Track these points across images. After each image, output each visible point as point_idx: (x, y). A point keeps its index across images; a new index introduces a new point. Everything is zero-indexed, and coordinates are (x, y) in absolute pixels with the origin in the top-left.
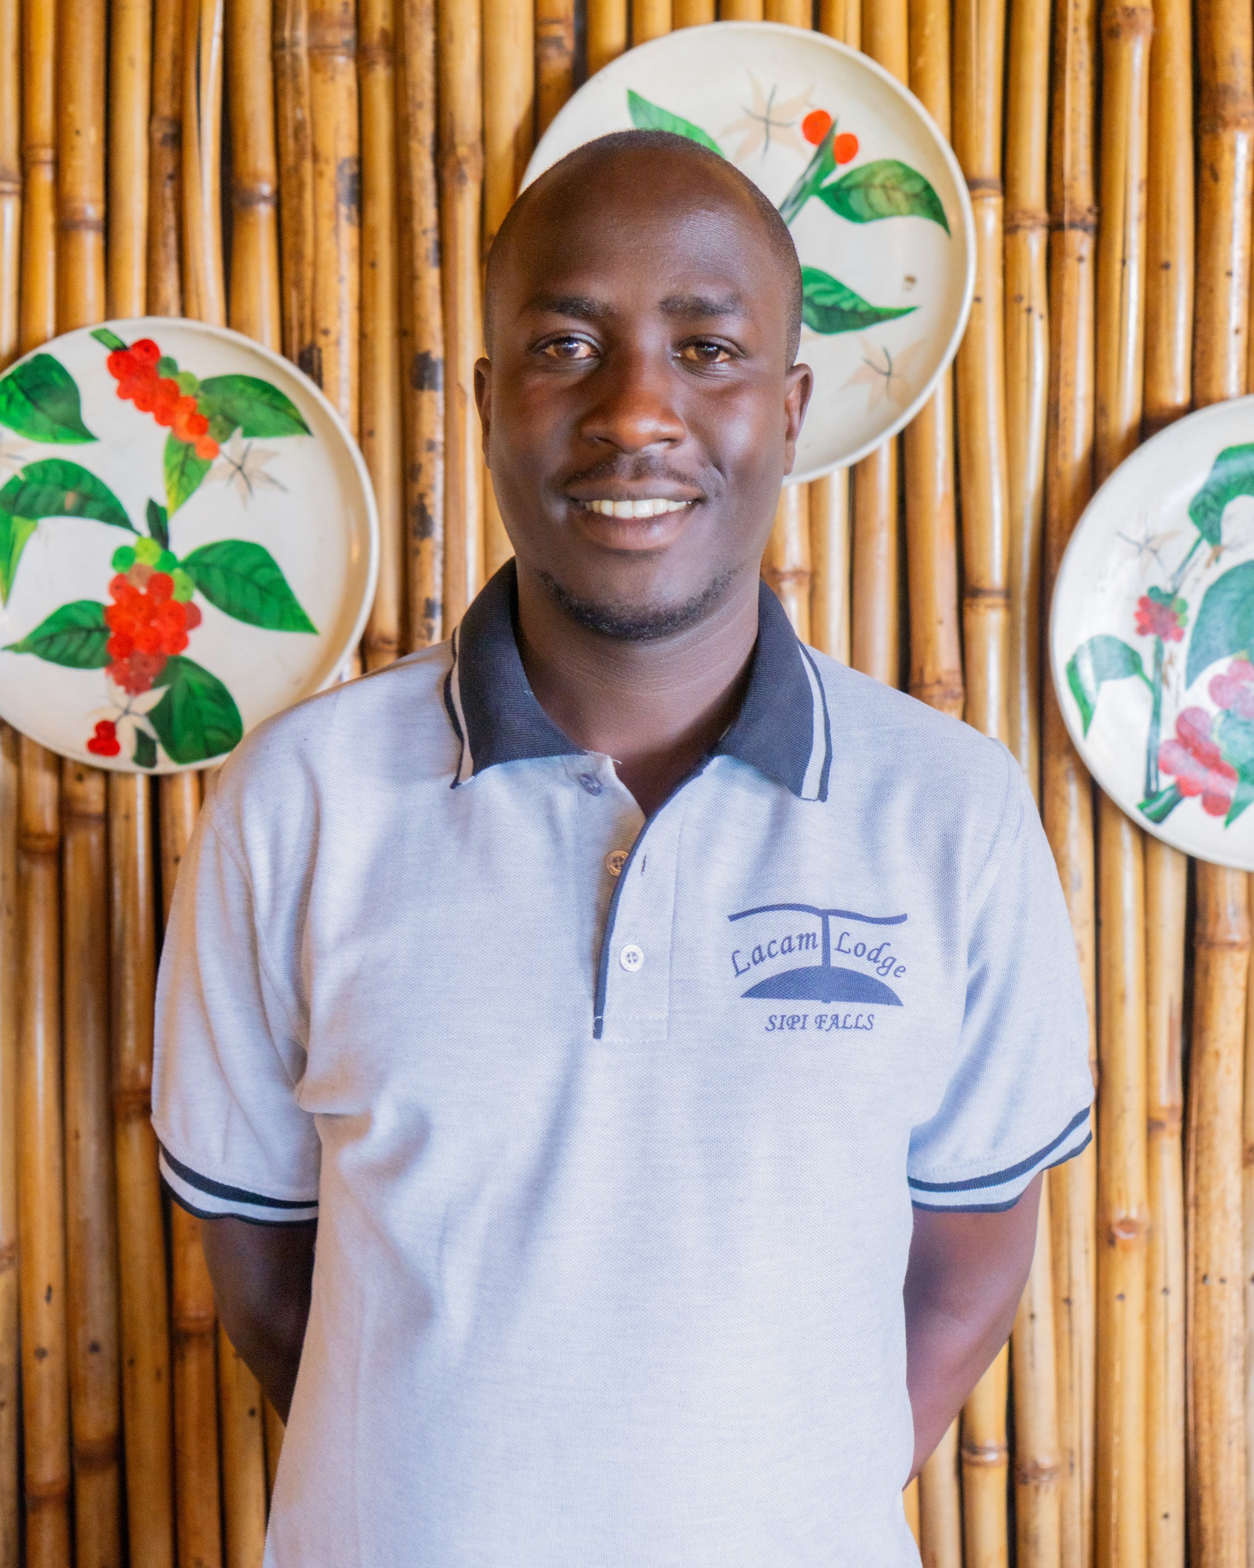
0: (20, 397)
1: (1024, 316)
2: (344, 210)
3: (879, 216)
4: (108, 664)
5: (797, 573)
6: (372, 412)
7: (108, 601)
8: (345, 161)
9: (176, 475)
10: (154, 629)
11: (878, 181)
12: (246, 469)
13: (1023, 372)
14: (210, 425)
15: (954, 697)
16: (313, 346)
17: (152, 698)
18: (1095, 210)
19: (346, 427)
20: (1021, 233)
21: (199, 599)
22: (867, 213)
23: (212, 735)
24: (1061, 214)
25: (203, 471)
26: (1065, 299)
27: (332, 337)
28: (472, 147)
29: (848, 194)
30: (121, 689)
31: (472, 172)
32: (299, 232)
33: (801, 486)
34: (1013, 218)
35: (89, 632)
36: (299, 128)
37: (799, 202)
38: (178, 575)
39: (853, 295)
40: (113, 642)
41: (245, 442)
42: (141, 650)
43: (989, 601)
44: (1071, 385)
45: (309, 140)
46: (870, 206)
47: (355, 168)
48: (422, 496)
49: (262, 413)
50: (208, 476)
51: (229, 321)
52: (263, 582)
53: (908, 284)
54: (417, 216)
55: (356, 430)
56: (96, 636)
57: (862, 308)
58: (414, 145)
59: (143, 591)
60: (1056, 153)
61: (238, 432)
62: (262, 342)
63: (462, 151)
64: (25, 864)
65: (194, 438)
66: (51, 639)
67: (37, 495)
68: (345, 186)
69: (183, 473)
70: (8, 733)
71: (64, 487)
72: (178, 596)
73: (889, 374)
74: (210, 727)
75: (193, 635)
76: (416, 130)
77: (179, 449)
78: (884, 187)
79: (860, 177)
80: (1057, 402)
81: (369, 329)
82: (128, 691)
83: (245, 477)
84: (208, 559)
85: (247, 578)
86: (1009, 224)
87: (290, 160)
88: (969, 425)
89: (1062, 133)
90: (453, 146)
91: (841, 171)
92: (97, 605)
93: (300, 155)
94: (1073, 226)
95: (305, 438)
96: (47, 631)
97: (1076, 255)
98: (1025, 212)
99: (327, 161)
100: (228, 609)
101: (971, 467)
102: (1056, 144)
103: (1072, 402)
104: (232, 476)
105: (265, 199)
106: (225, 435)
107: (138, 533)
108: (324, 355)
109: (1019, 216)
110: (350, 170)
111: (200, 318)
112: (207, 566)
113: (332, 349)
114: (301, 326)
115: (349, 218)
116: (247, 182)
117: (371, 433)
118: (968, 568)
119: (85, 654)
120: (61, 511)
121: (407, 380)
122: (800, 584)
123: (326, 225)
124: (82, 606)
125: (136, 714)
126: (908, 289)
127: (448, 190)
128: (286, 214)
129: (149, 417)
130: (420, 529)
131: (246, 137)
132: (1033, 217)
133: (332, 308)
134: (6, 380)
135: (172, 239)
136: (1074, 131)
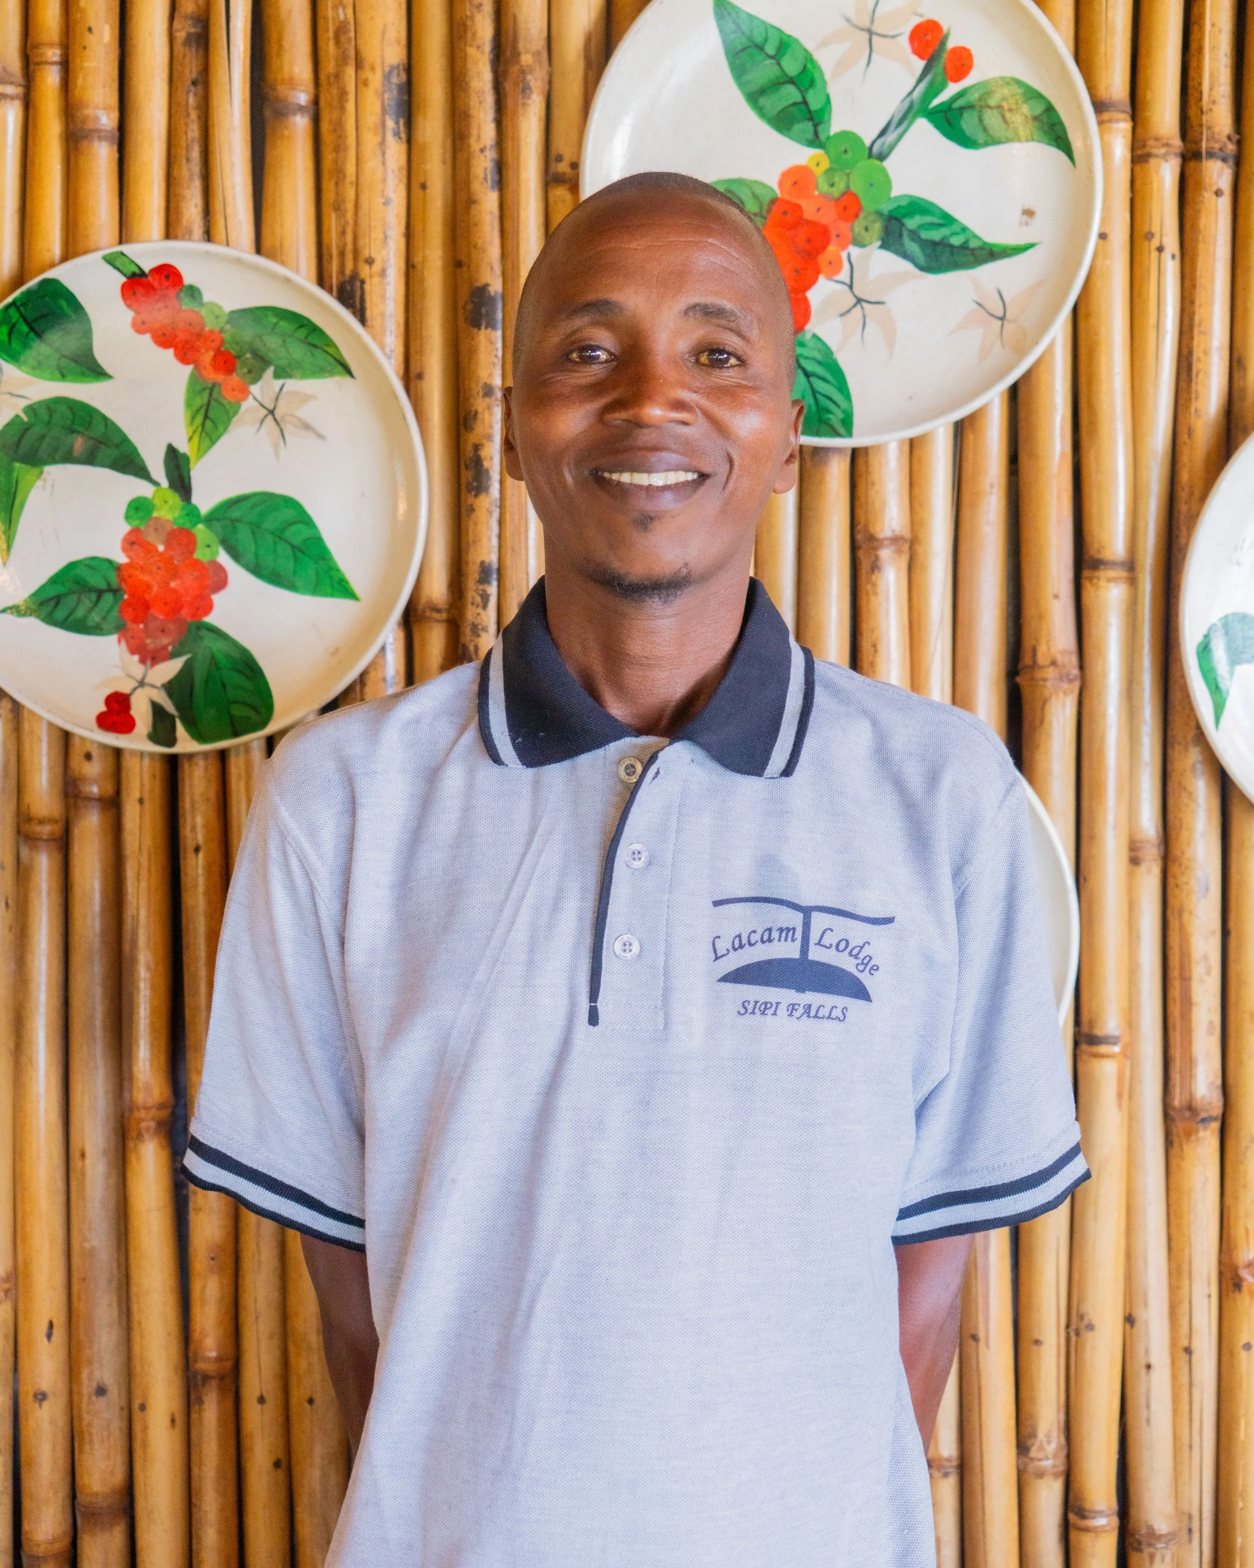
0: (25, 328)
1: (1154, 255)
2: (390, 124)
3: (995, 141)
4: (120, 629)
5: (896, 540)
6: (421, 352)
7: (121, 558)
8: (392, 68)
9: (199, 419)
10: (174, 591)
11: (993, 102)
12: (278, 414)
13: (1152, 320)
14: (238, 363)
15: (1070, 681)
16: (355, 276)
17: (170, 669)
18: (1236, 137)
19: (392, 369)
20: (1153, 162)
21: (224, 558)
22: (981, 137)
23: (237, 711)
24: (1198, 142)
25: (229, 414)
26: (1201, 238)
27: (376, 267)
28: (537, 54)
29: (961, 114)
30: (136, 658)
31: (536, 82)
32: (339, 148)
33: (901, 442)
34: (1144, 146)
35: (100, 593)
36: (341, 30)
37: (906, 123)
38: (200, 531)
39: (964, 229)
40: (128, 604)
41: (278, 383)
42: (158, 614)
43: (1111, 573)
44: (1206, 333)
45: (353, 43)
46: (985, 129)
47: (404, 77)
48: (477, 447)
49: (298, 351)
50: (235, 419)
51: (259, 249)
52: (297, 541)
53: (1025, 218)
54: (474, 132)
55: (401, 372)
56: (108, 598)
57: (973, 244)
58: (471, 51)
59: (161, 548)
60: (1192, 73)
61: (270, 371)
62: (297, 271)
63: (526, 59)
64: (25, 852)
65: (220, 378)
66: (57, 600)
67: (43, 437)
68: (392, 96)
69: (206, 417)
70: (6, 705)
71: (73, 432)
72: (201, 554)
73: (1002, 319)
74: (235, 702)
75: (217, 599)
76: (474, 35)
77: (204, 389)
78: (999, 107)
79: (974, 97)
80: (1190, 353)
81: (417, 259)
82: (143, 661)
83: (275, 420)
84: (236, 513)
85: (279, 535)
86: (1139, 152)
87: (329, 66)
88: (1091, 378)
89: (1200, 49)
90: (516, 54)
91: (952, 89)
92: (110, 562)
93: (342, 60)
94: (1211, 155)
95: (348, 379)
96: (53, 592)
97: (1214, 189)
98: (1157, 139)
99: (373, 69)
100: (257, 570)
101: (1093, 423)
102: (1193, 63)
103: (1206, 353)
104: (262, 422)
105: (301, 109)
106: (255, 375)
107: (156, 483)
108: (367, 287)
109: (1151, 142)
110: (399, 79)
111: (228, 244)
112: (234, 521)
113: (376, 280)
114: (342, 254)
115: (397, 134)
116: (282, 90)
117: (420, 376)
118: (1088, 538)
119: (95, 617)
120: (69, 458)
121: (461, 318)
122: (899, 551)
123: (370, 140)
124: (94, 563)
125: (153, 686)
126: (1027, 224)
127: (510, 102)
128: (325, 127)
129: (171, 352)
130: (475, 484)
131: (280, 40)
132: (1167, 145)
133: (377, 234)
134: (8, 307)
135: (196, 153)
136: (1213, 48)
